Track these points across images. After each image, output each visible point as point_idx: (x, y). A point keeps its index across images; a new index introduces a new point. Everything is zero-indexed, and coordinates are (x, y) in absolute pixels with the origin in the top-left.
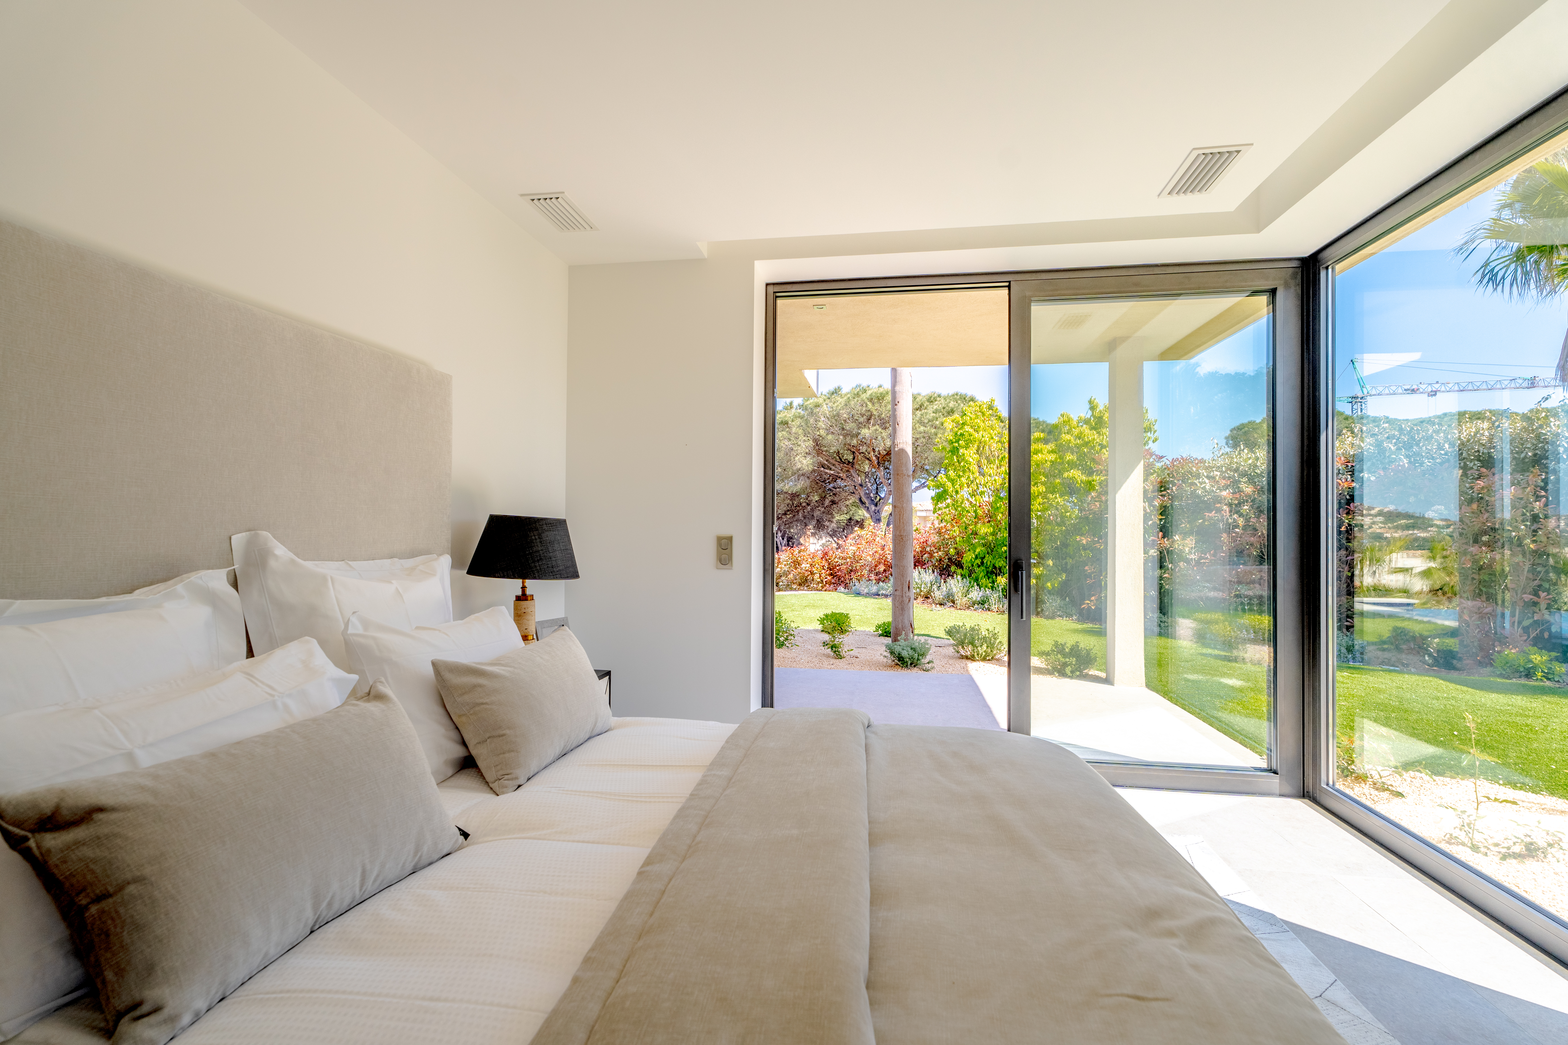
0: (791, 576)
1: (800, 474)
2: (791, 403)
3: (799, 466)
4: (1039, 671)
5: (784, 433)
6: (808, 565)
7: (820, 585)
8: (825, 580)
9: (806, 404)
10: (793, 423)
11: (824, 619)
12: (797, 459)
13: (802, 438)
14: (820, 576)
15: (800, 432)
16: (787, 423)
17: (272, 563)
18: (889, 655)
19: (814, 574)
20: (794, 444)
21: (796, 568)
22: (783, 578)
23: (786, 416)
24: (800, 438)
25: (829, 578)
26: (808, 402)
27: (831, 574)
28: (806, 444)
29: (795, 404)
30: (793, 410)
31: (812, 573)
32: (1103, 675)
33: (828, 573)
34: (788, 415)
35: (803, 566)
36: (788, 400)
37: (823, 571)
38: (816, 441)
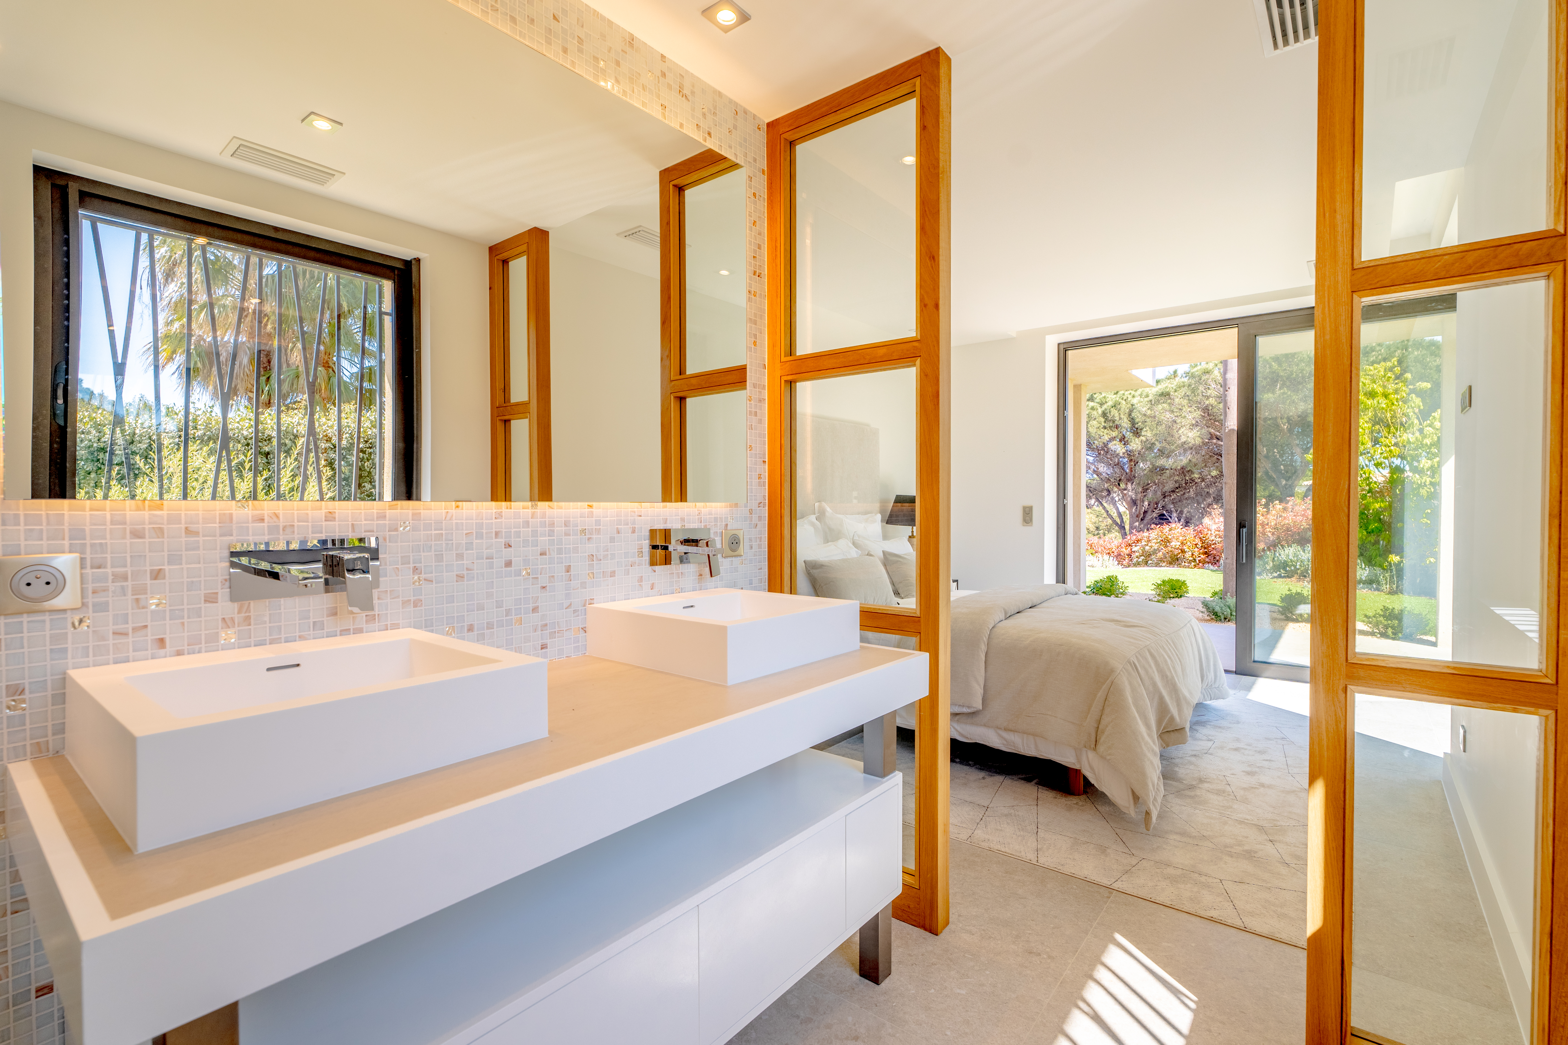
0: (1160, 554)
1: (1185, 448)
2: (1175, 372)
3: (1183, 439)
4: (1362, 633)
5: (1165, 405)
6: (1179, 543)
7: (1193, 563)
8: (1197, 559)
9: (1192, 371)
10: (1176, 394)
11: (1160, 585)
12: (1180, 432)
13: (1186, 409)
14: (1193, 555)
15: (1185, 402)
16: (1168, 394)
17: (827, 514)
18: (1204, 610)
19: (1185, 552)
20: (1177, 416)
21: (1166, 546)
22: (1153, 557)
23: (1166, 387)
24: (1184, 409)
25: (1202, 556)
26: (1195, 369)
27: (1206, 553)
28: (1192, 415)
29: (1180, 372)
30: (1177, 379)
31: (1183, 551)
32: (1433, 639)
33: (1201, 551)
34: (1170, 386)
35: (1173, 544)
36: (1172, 369)
37: (1196, 550)
38: (1206, 410)
